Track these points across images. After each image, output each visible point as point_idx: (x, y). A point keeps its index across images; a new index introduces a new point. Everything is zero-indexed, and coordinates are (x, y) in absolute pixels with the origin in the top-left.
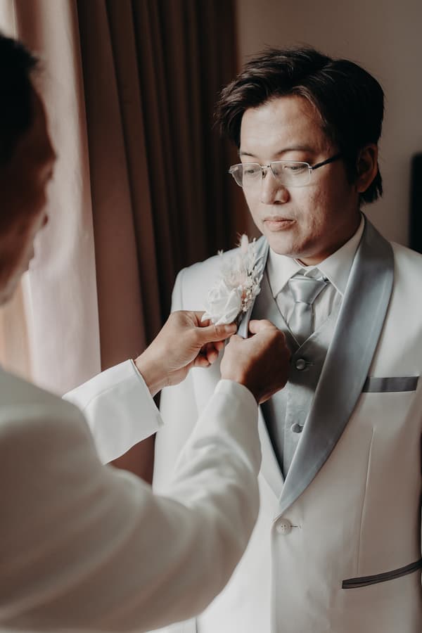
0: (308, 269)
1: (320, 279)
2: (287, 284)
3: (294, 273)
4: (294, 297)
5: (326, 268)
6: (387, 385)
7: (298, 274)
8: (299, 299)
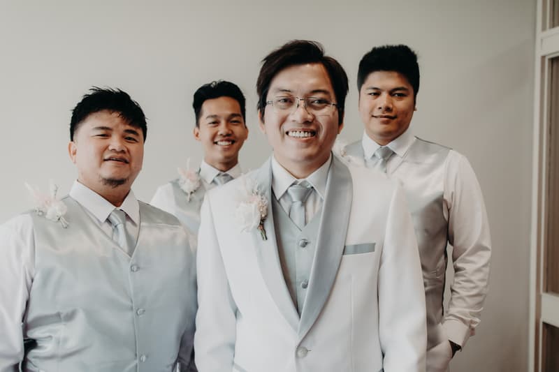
0: (300, 181)
1: (309, 187)
2: (287, 192)
3: (291, 184)
4: (291, 199)
5: (312, 179)
6: (358, 249)
7: (293, 184)
8: (294, 199)
